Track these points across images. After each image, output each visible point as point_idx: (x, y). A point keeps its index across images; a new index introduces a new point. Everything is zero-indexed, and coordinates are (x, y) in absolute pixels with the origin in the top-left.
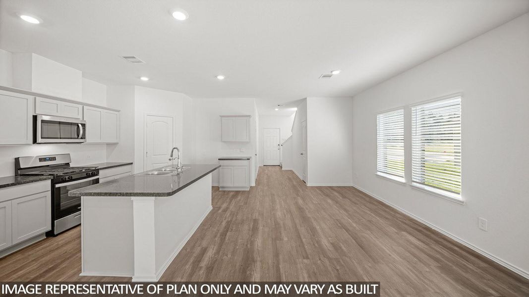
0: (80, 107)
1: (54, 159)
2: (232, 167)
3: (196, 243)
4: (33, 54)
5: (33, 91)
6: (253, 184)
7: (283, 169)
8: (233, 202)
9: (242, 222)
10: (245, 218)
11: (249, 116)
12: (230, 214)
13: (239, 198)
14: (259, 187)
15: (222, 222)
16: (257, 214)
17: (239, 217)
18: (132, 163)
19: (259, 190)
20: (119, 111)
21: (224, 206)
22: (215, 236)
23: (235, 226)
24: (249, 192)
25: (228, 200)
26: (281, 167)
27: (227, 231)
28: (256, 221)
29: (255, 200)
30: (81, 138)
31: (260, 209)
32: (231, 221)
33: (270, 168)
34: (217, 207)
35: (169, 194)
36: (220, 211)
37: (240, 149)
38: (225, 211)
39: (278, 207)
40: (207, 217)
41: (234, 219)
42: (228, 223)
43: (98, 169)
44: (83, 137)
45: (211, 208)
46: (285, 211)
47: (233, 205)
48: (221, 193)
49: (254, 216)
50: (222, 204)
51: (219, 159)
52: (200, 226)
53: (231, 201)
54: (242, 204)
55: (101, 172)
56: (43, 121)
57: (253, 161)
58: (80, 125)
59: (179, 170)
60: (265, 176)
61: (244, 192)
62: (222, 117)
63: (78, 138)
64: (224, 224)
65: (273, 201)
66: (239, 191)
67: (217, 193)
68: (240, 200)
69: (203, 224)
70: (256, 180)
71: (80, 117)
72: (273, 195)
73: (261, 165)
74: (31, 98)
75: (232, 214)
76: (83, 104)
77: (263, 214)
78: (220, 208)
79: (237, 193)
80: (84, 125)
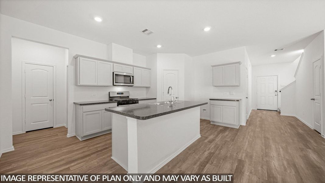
0: (132, 67)
1: (122, 93)
2: (221, 107)
3: (178, 163)
4: (113, 43)
5: (113, 60)
6: (244, 124)
7: (281, 114)
8: (220, 136)
9: (225, 158)
10: (229, 155)
11: (239, 63)
12: (215, 147)
13: (227, 133)
14: (250, 127)
15: (205, 151)
16: (244, 155)
17: (223, 152)
18: (156, 99)
19: (250, 131)
20: (150, 69)
21: (211, 137)
22: (195, 164)
23: (216, 160)
24: (238, 130)
25: (216, 133)
26: (280, 113)
27: (207, 162)
28: (241, 163)
29: (244, 139)
30: (132, 84)
31: (248, 150)
32: (214, 153)
33: (264, 112)
34: (205, 137)
35: (144, 118)
36: (206, 141)
37: (230, 92)
38: (211, 142)
39: (274, 154)
40: (194, 143)
41: (217, 152)
42: (211, 154)
43: (138, 100)
44: (133, 83)
45: (199, 136)
46: (285, 163)
47: (219, 138)
48: (211, 126)
49: (240, 156)
50: (210, 135)
51: (210, 99)
52: (186, 149)
53: (218, 134)
54: (229, 140)
55: (139, 102)
56: (116, 75)
57: (243, 103)
58: (131, 77)
59: (172, 103)
60: (258, 119)
61: (232, 129)
62: (213, 66)
63: (130, 83)
64: (206, 153)
65: (267, 146)
66: (228, 128)
67: (208, 125)
68: (227, 135)
69: (189, 148)
70: (247, 120)
71: (132, 73)
72: (266, 139)
73: (254, 109)
74: (111, 64)
75: (217, 147)
76: (133, 66)
77: (251, 157)
78: (207, 138)
79: (226, 129)
80: (133, 77)
